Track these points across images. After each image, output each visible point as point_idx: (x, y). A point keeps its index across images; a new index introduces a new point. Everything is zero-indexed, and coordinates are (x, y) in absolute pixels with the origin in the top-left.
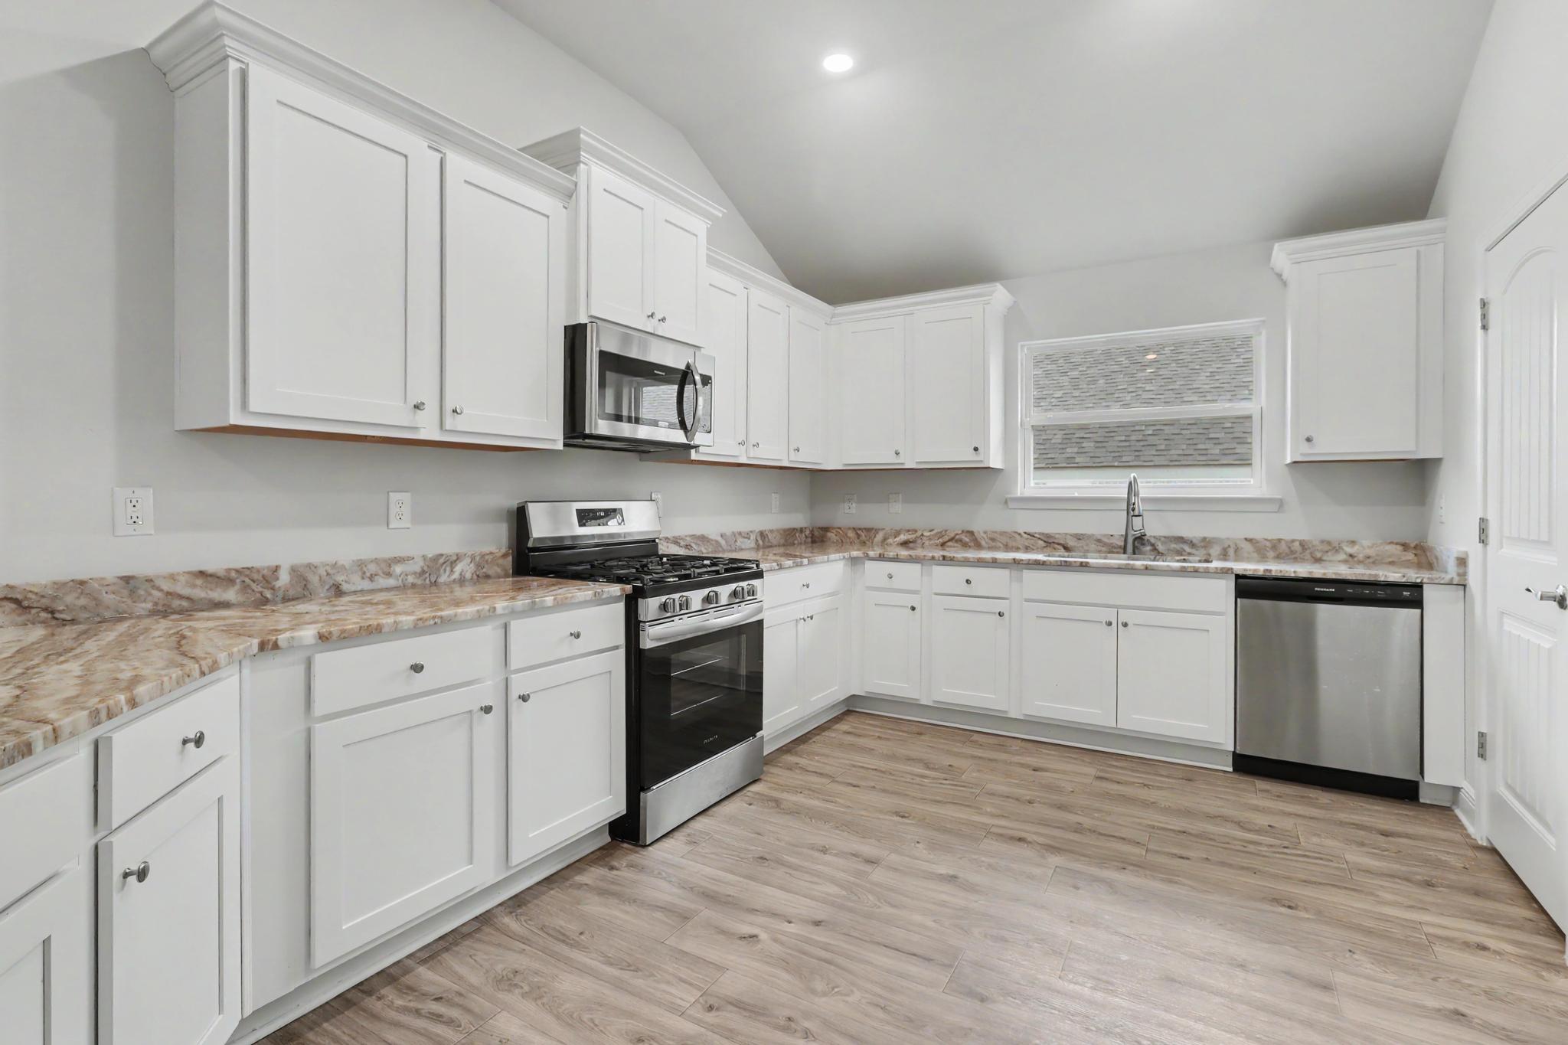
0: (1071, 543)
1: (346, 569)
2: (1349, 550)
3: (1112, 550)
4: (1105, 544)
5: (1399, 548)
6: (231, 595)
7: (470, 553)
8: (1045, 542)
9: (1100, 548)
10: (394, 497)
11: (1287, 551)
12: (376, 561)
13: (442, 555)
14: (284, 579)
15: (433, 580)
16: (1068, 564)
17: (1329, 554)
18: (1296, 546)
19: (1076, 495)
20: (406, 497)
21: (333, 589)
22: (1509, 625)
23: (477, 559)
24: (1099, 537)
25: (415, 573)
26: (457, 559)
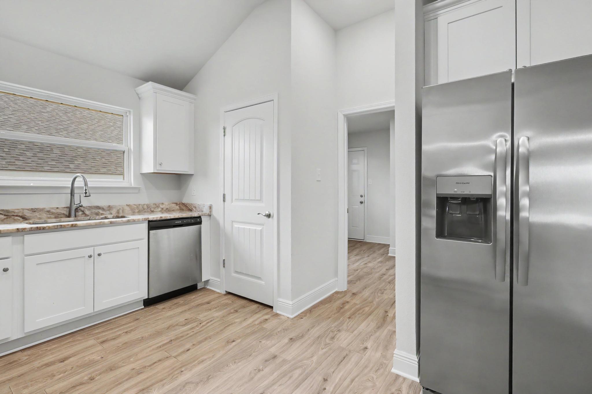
0: (28, 214)
2: (161, 206)
3: (57, 216)
4: (53, 213)
5: (175, 205)
8: (5, 215)
9: (49, 216)
11: (142, 209)
16: (63, 227)
17: (156, 208)
18: (145, 207)
19: (32, 185)
22: (236, 225)
24: (48, 210)
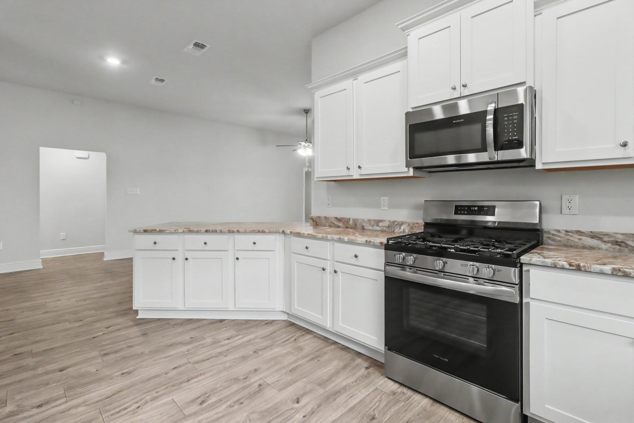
1: (365, 222)
6: (341, 224)
7: (408, 222)
10: (382, 198)
12: (374, 220)
13: (396, 221)
14: (351, 222)
15: (393, 230)
20: (386, 198)
21: (362, 227)
23: (411, 225)
25: (386, 226)
26: (402, 224)
